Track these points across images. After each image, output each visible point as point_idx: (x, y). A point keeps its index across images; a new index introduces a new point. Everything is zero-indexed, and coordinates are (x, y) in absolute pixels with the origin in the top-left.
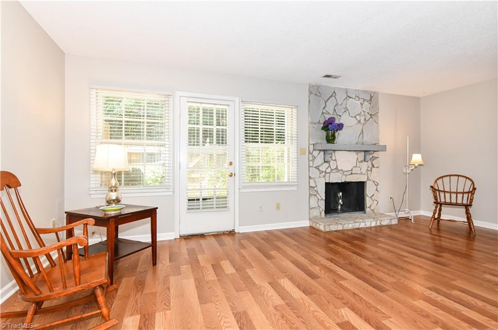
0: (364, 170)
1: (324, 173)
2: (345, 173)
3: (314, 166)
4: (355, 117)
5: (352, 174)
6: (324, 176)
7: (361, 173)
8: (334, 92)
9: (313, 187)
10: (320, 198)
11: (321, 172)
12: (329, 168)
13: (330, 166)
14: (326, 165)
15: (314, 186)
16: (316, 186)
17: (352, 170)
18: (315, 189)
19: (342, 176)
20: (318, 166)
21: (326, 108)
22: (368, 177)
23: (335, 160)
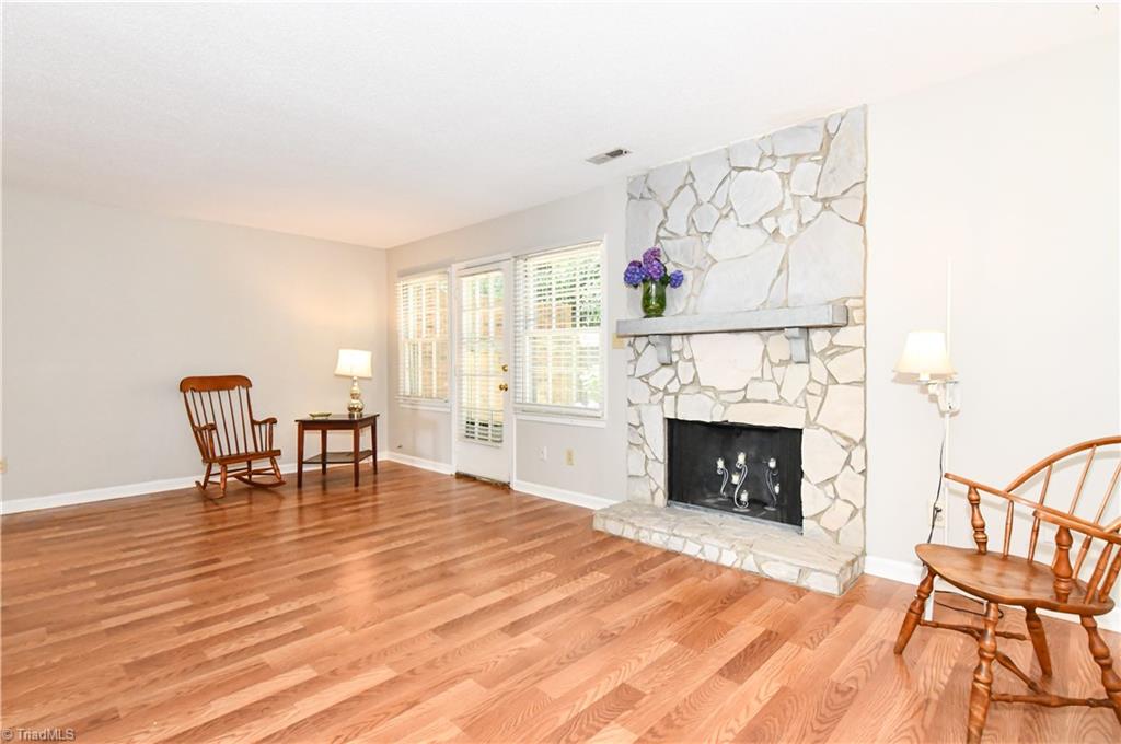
0: (791, 392)
1: (661, 394)
2: (723, 397)
3: (638, 374)
4: (759, 223)
5: (745, 400)
6: (662, 401)
7: (781, 401)
8: (690, 173)
9: (637, 427)
10: (651, 456)
11: (655, 390)
12: (676, 380)
13: (676, 375)
14: (668, 372)
15: (637, 424)
16: (642, 424)
17: (745, 388)
18: (640, 430)
19: (714, 406)
20: (647, 376)
21: (667, 225)
22: (807, 413)
23: (692, 359)
